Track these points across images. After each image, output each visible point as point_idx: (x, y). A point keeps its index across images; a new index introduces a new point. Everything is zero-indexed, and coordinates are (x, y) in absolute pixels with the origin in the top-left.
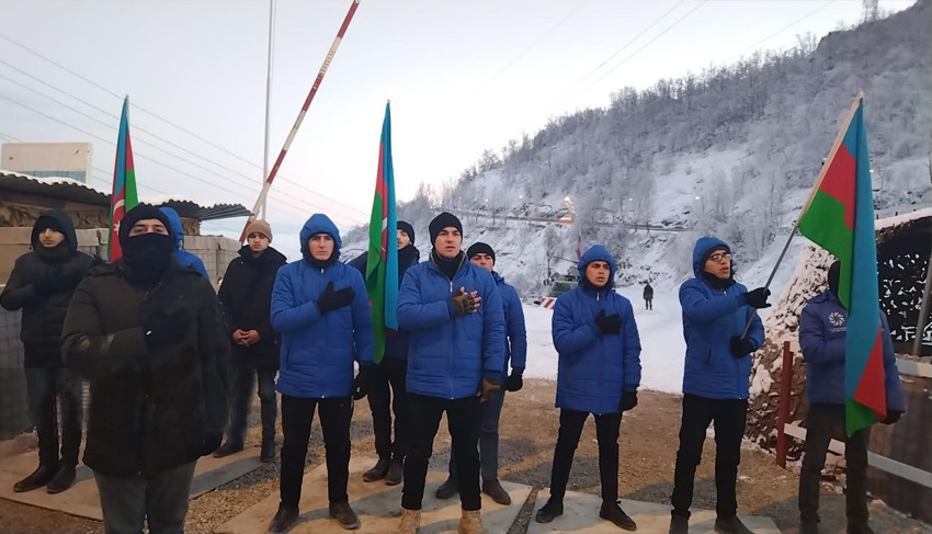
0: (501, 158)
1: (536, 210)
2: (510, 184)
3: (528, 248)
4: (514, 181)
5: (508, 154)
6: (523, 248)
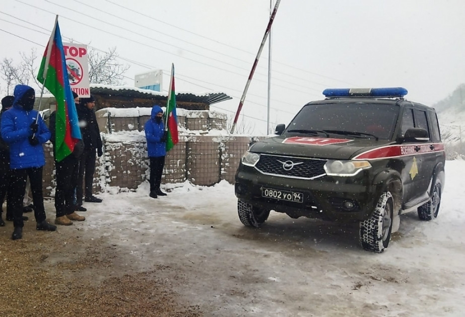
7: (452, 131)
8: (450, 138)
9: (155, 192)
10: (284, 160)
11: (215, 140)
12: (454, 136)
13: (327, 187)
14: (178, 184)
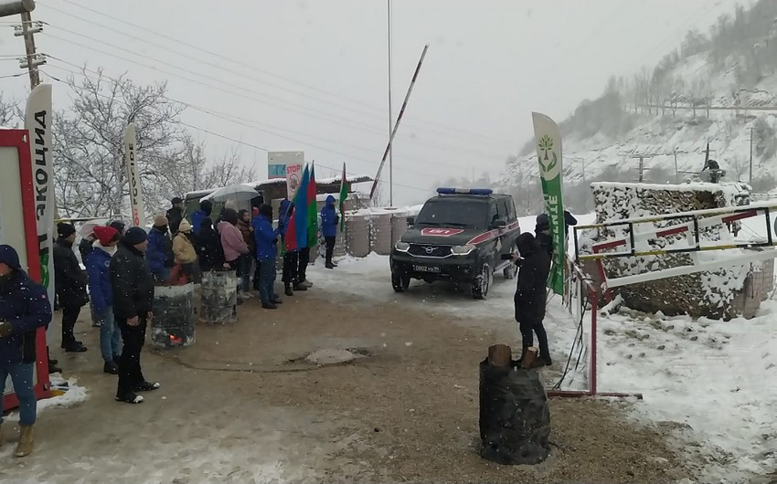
0: (709, 37)
1: (748, 97)
2: (718, 68)
3: (734, 143)
4: (723, 65)
5: (717, 32)
6: (728, 142)
7: (574, 165)
8: (571, 175)
9: (329, 265)
10: (427, 246)
11: (366, 218)
12: (576, 171)
13: (455, 262)
14: (342, 257)
